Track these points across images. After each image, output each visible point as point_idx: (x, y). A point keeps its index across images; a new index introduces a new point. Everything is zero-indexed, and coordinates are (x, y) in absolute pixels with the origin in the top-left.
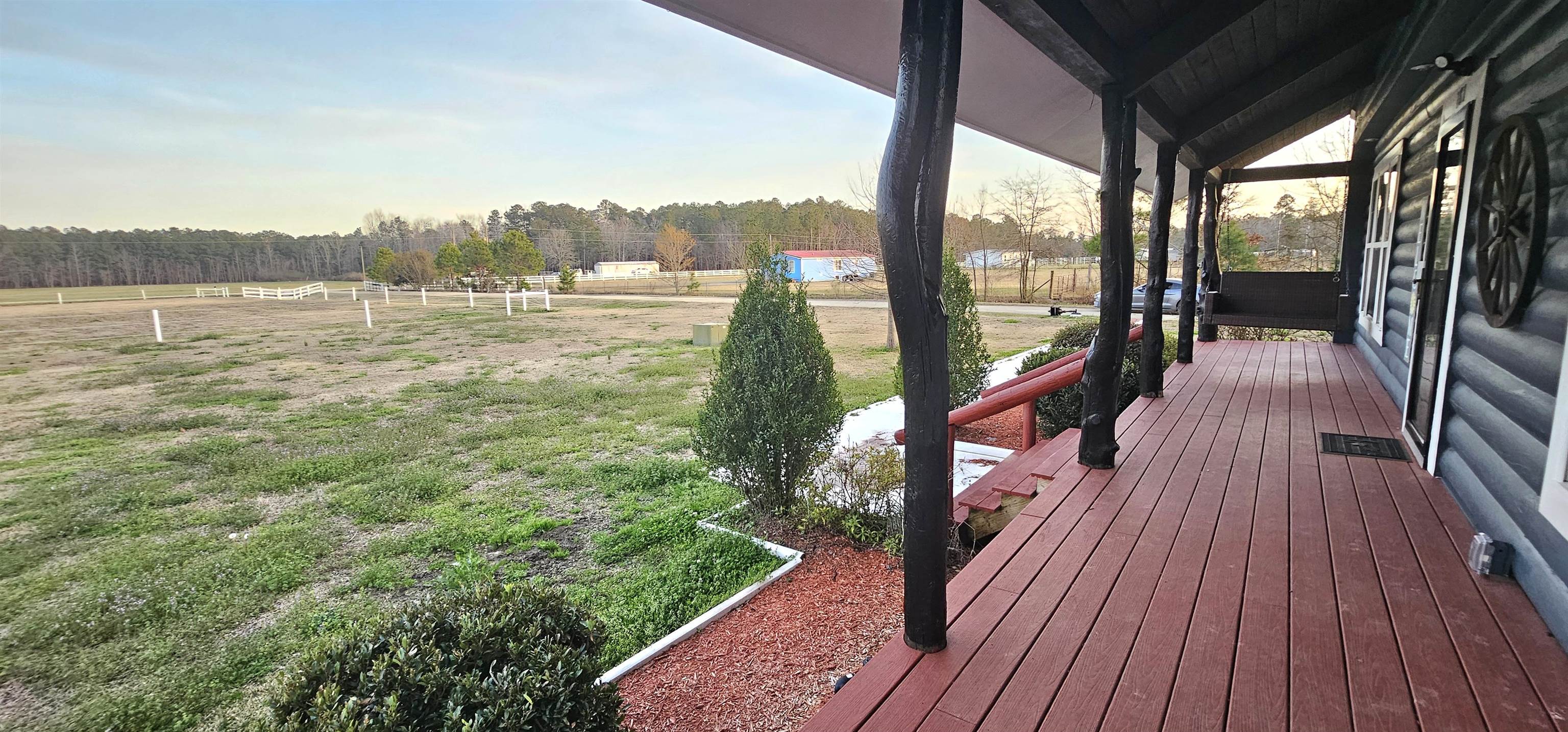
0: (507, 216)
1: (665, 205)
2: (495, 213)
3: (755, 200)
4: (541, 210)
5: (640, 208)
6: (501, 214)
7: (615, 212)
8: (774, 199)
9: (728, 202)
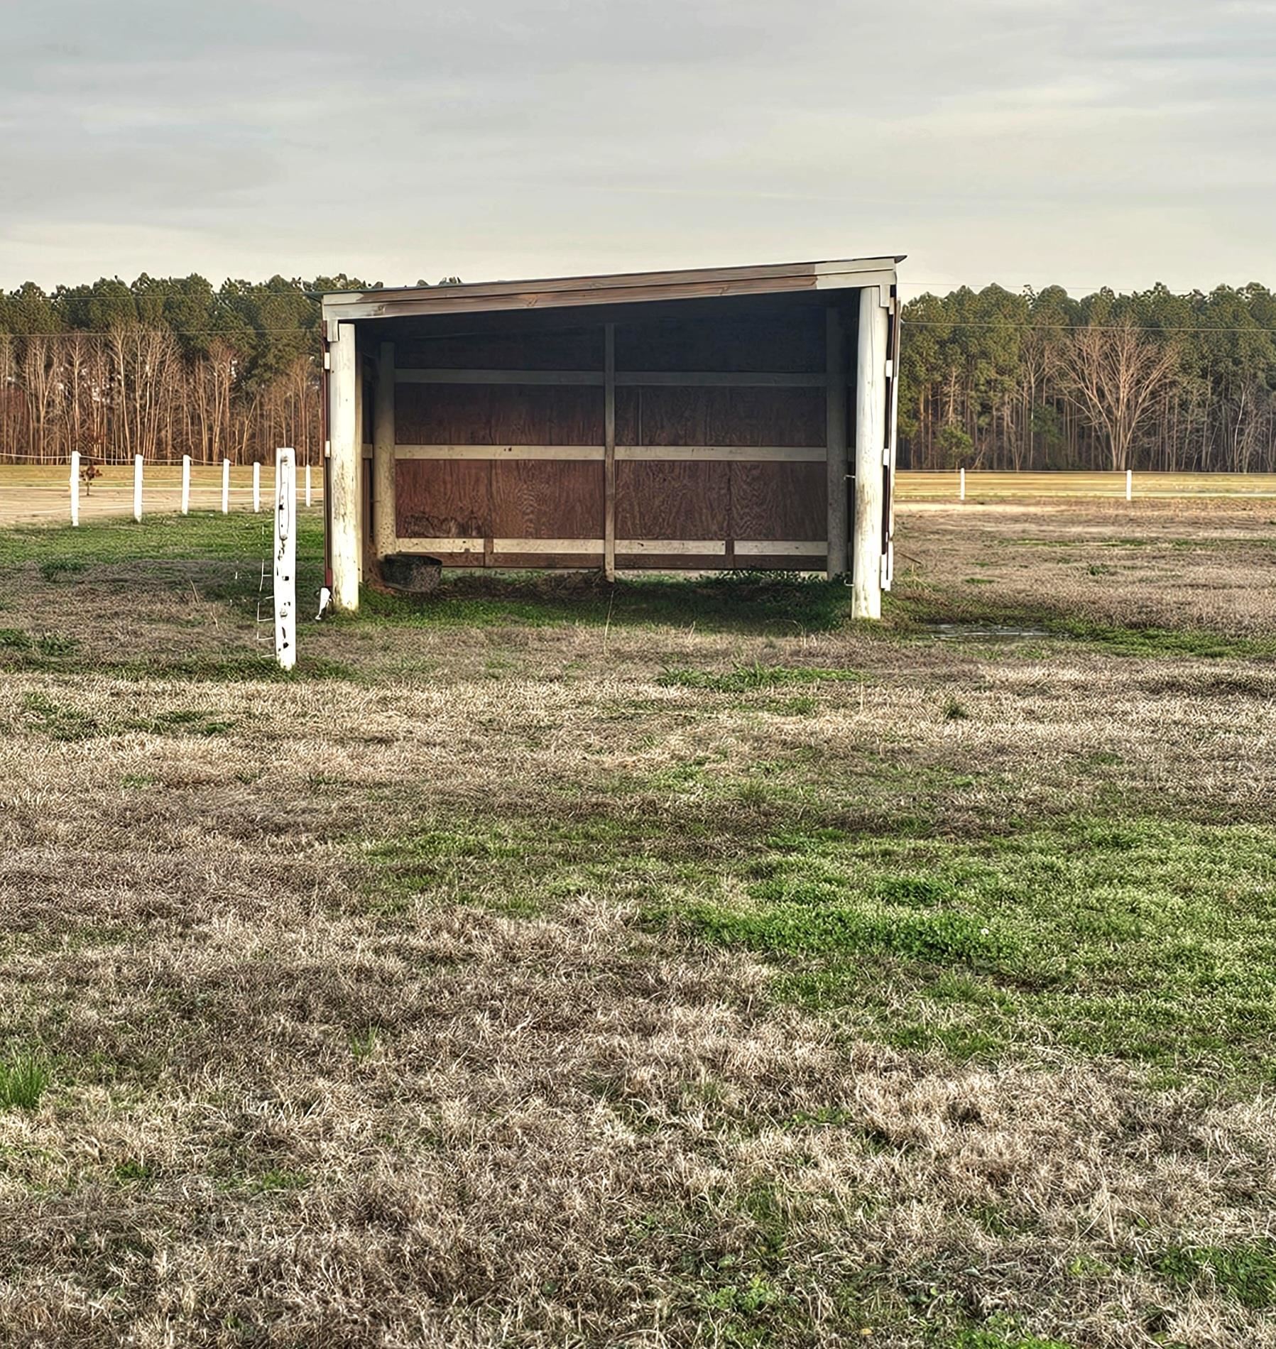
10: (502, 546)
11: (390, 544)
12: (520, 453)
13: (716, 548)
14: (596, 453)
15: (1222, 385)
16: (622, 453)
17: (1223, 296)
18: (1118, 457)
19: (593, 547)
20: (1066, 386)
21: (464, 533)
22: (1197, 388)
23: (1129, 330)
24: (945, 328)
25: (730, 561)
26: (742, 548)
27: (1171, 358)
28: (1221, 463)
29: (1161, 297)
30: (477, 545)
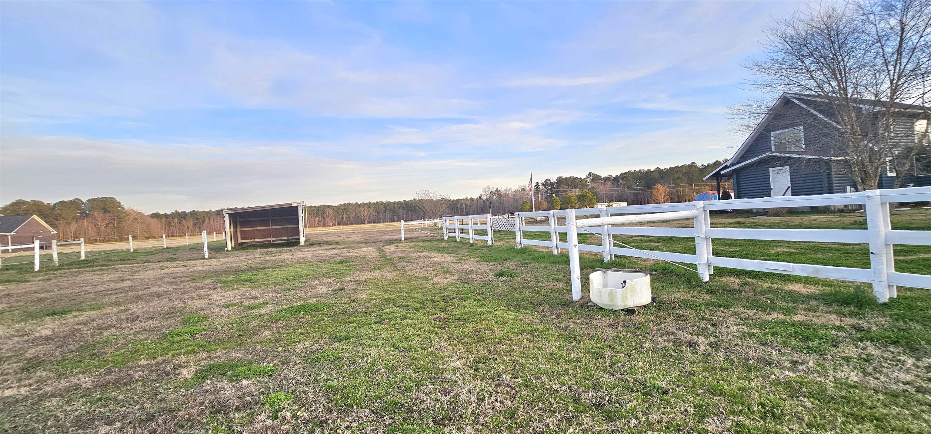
0: (543, 184)
1: (624, 172)
2: (537, 183)
3: (680, 165)
4: (560, 181)
5: (610, 175)
6: (540, 184)
7: (596, 178)
8: (693, 163)
9: (662, 167)
10: (256, 240)
11: (240, 241)
12: (258, 228)
13: (287, 238)
14: (269, 228)
15: (378, 213)
16: (272, 227)
17: (377, 202)
18: (366, 222)
19: (269, 239)
20: (359, 214)
21: (251, 239)
22: (375, 214)
23: (366, 207)
24: (343, 208)
25: (288, 239)
26: (289, 238)
27: (371, 210)
28: (379, 222)
29: (370, 203)
30: (253, 240)
